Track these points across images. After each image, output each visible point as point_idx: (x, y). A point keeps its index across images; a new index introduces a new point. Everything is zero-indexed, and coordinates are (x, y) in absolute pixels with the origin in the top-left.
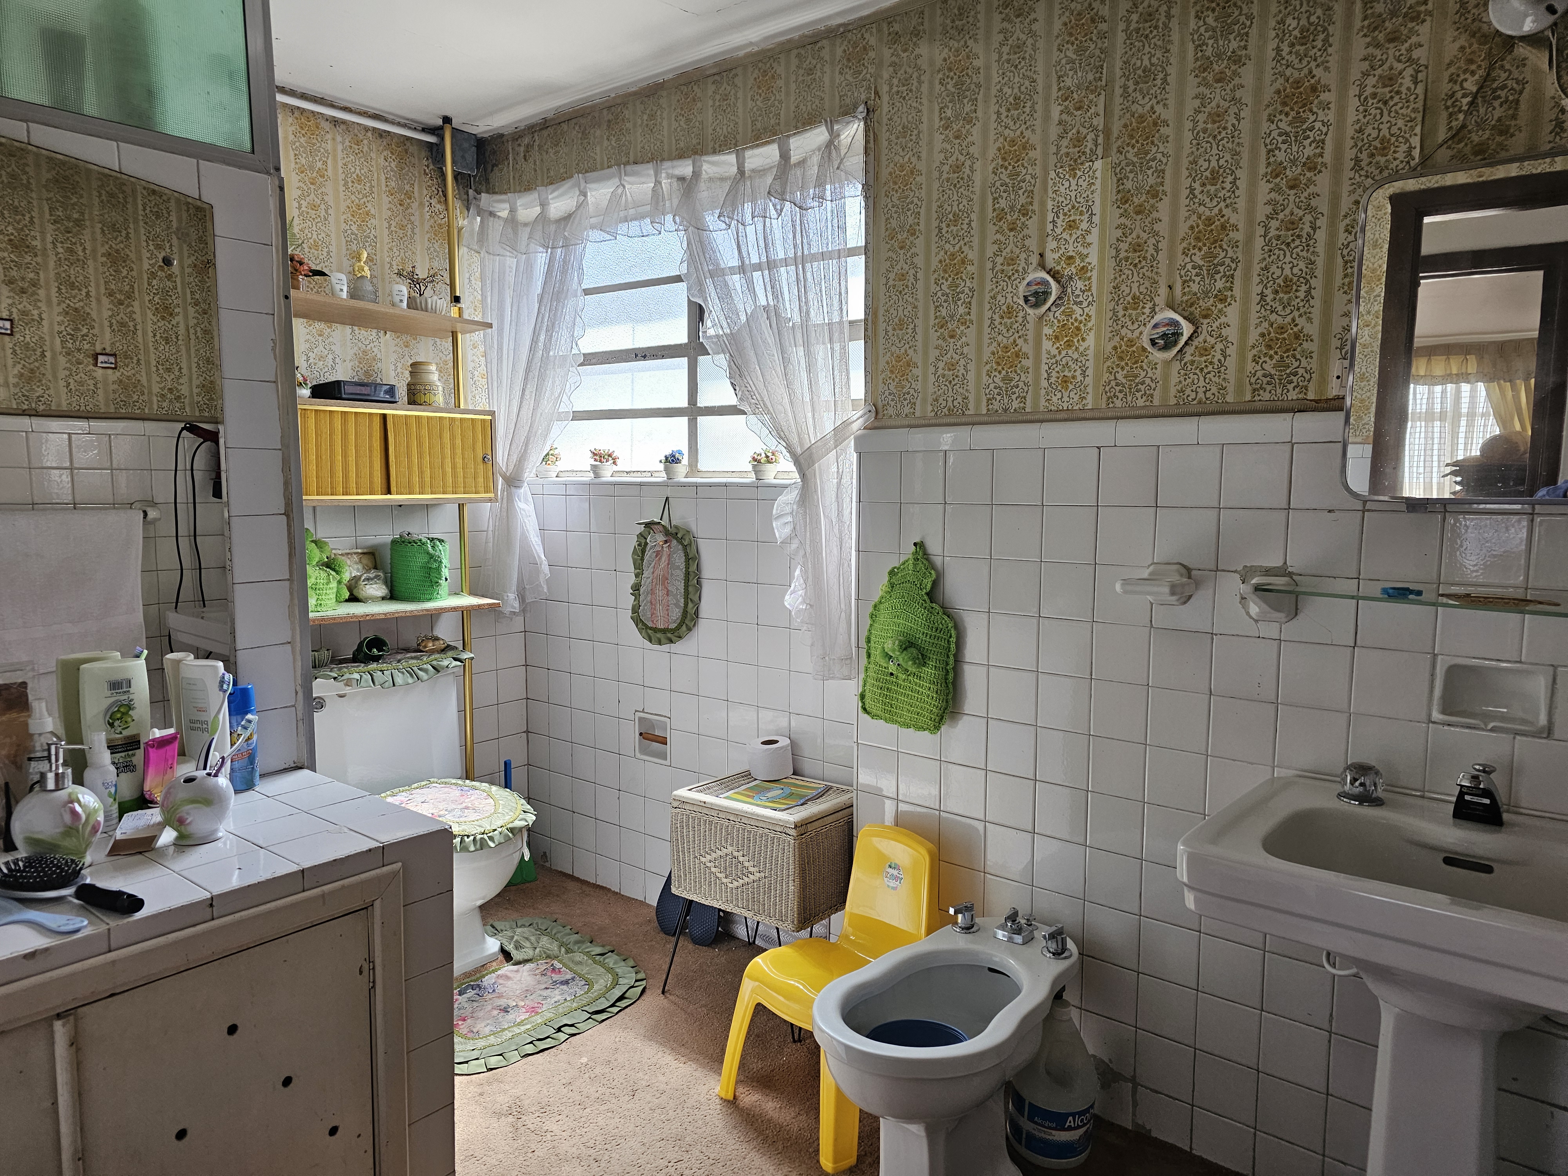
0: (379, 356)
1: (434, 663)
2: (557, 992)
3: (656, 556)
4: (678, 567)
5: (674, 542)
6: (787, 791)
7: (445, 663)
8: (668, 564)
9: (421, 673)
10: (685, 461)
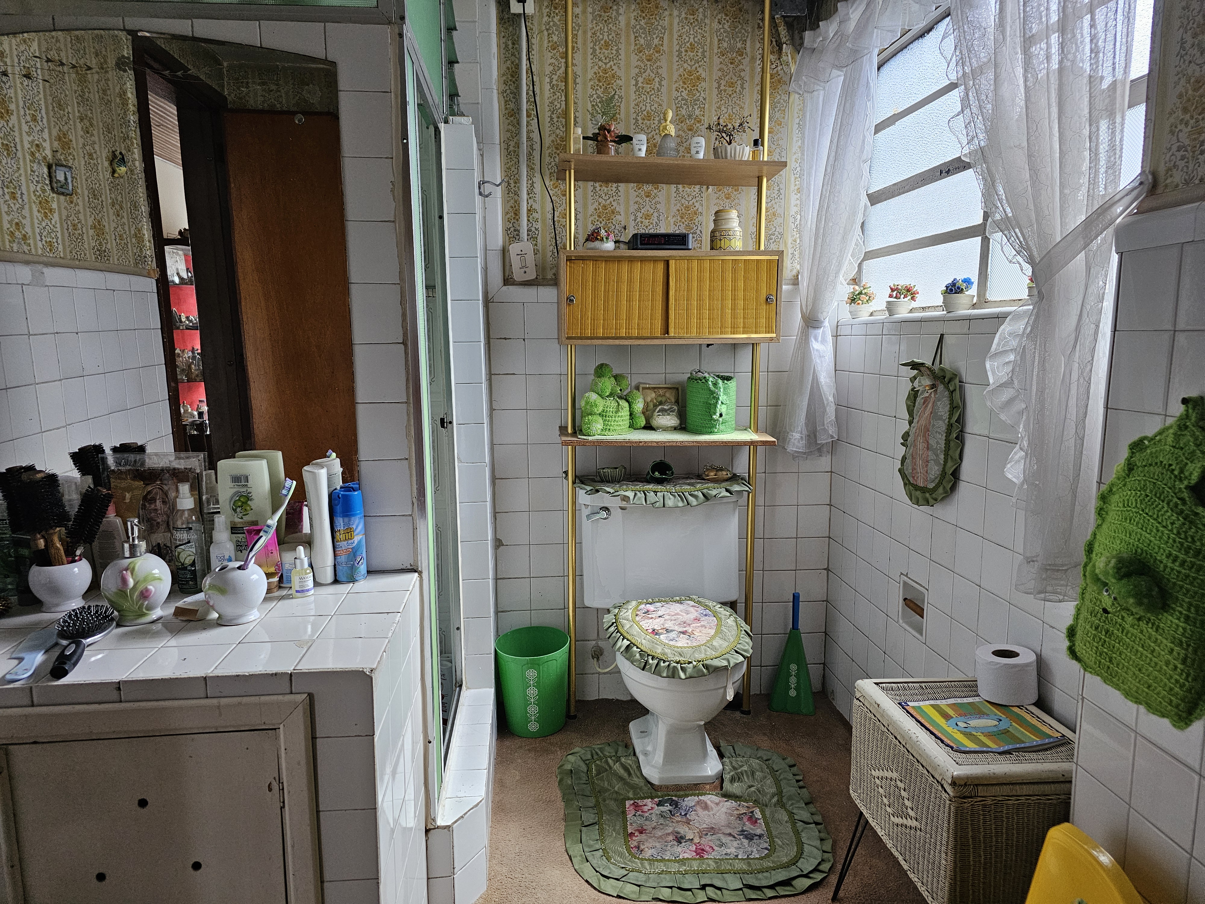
0: (700, 210)
1: (705, 491)
2: (735, 844)
3: (924, 403)
4: (940, 418)
5: (941, 388)
6: (1003, 725)
7: (714, 492)
8: (931, 413)
9: (690, 498)
10: (973, 291)
